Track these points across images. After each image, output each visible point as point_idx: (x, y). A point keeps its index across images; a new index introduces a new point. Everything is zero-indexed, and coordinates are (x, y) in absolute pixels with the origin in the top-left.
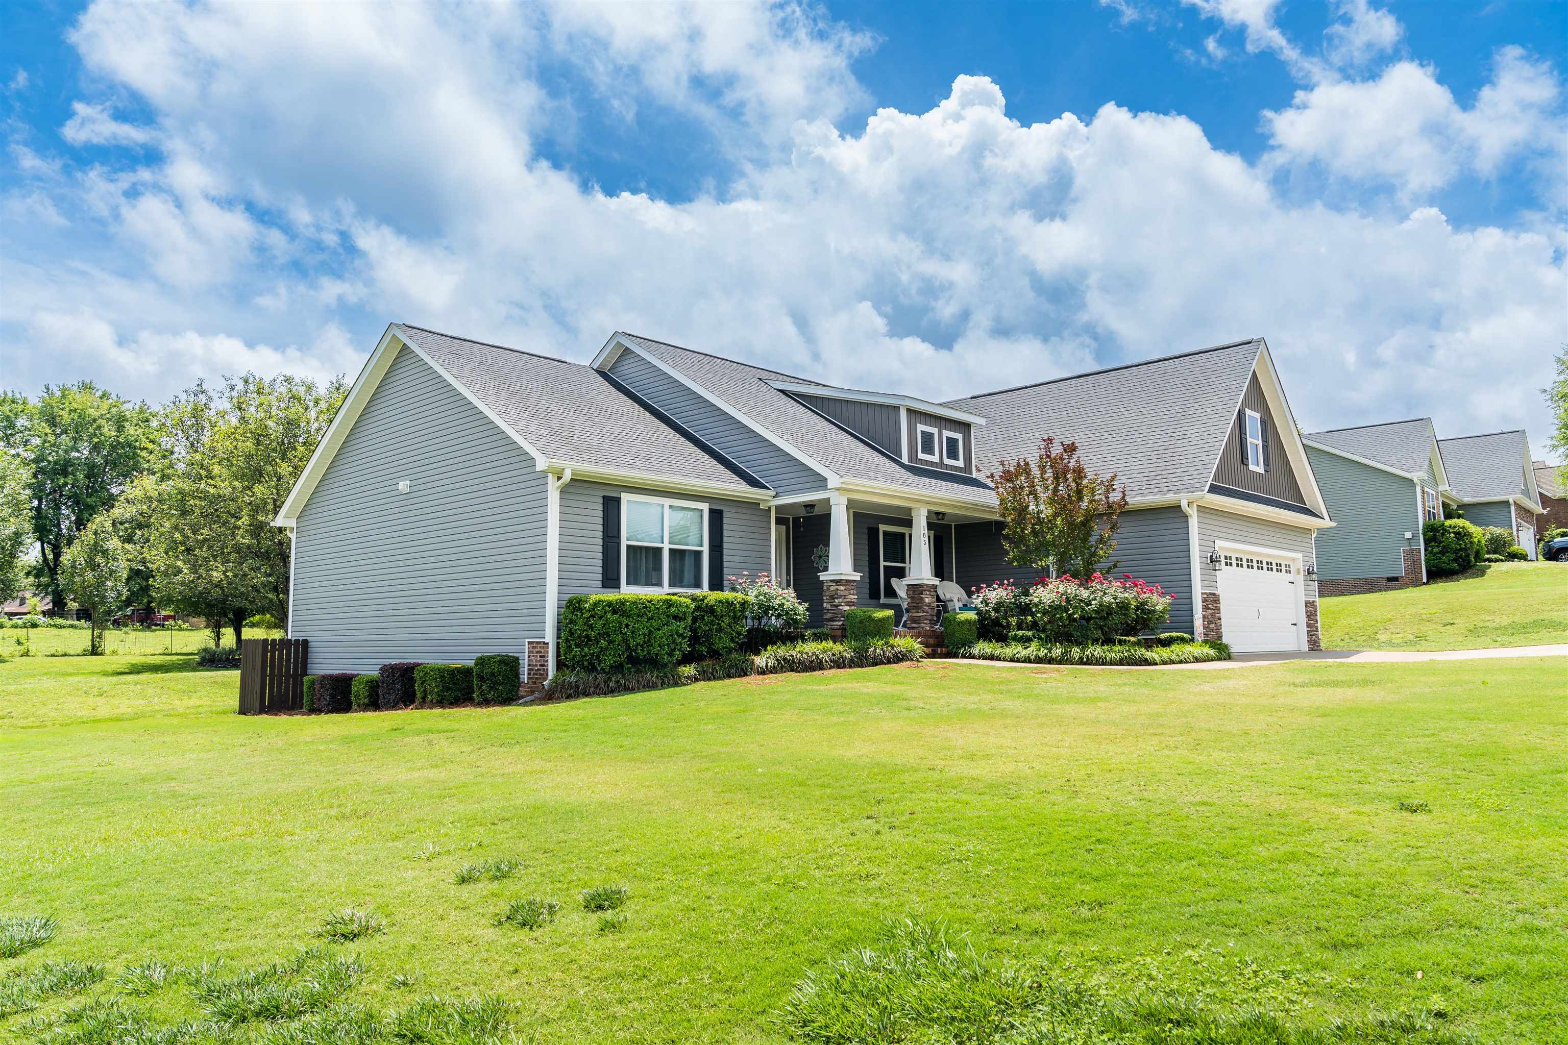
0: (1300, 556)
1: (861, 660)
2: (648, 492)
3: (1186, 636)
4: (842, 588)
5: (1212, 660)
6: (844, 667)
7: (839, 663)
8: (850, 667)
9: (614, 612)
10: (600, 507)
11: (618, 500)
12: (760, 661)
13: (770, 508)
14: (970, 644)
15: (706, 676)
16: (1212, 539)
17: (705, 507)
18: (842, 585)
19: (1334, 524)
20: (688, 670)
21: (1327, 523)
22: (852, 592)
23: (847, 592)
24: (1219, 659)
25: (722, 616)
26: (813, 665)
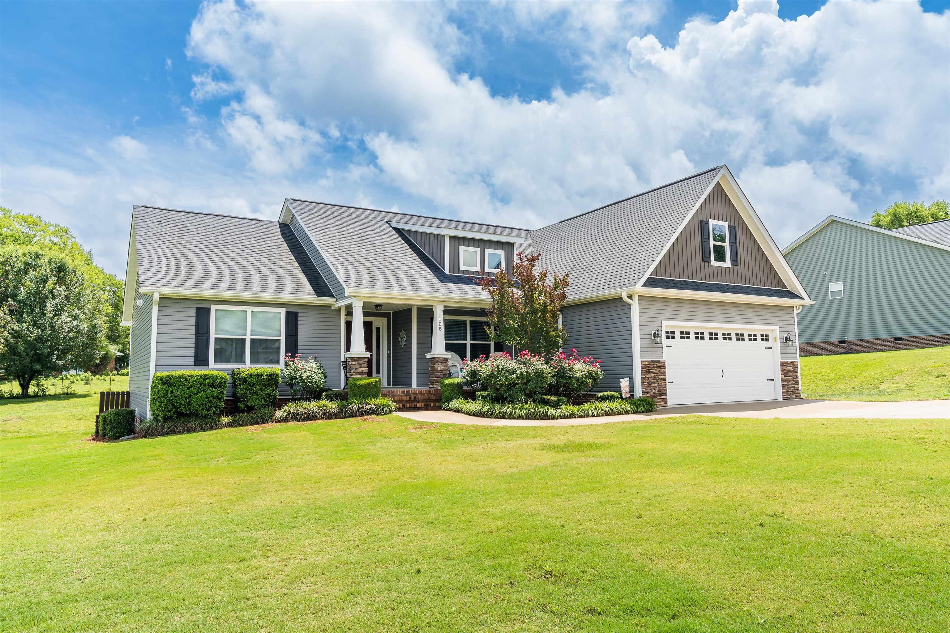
0: (777, 328)
1: (342, 414)
2: (236, 304)
3: (614, 393)
4: (354, 363)
5: (627, 413)
6: (331, 418)
7: (327, 416)
8: (335, 418)
9: (164, 383)
10: (194, 314)
11: (208, 310)
12: (280, 413)
13: (340, 309)
14: (449, 400)
15: (234, 424)
16: (659, 320)
17: (283, 311)
18: (355, 361)
19: (813, 302)
20: (225, 420)
21: (807, 301)
22: (363, 365)
23: (358, 366)
24: (634, 413)
25: (254, 384)
26: (311, 417)
